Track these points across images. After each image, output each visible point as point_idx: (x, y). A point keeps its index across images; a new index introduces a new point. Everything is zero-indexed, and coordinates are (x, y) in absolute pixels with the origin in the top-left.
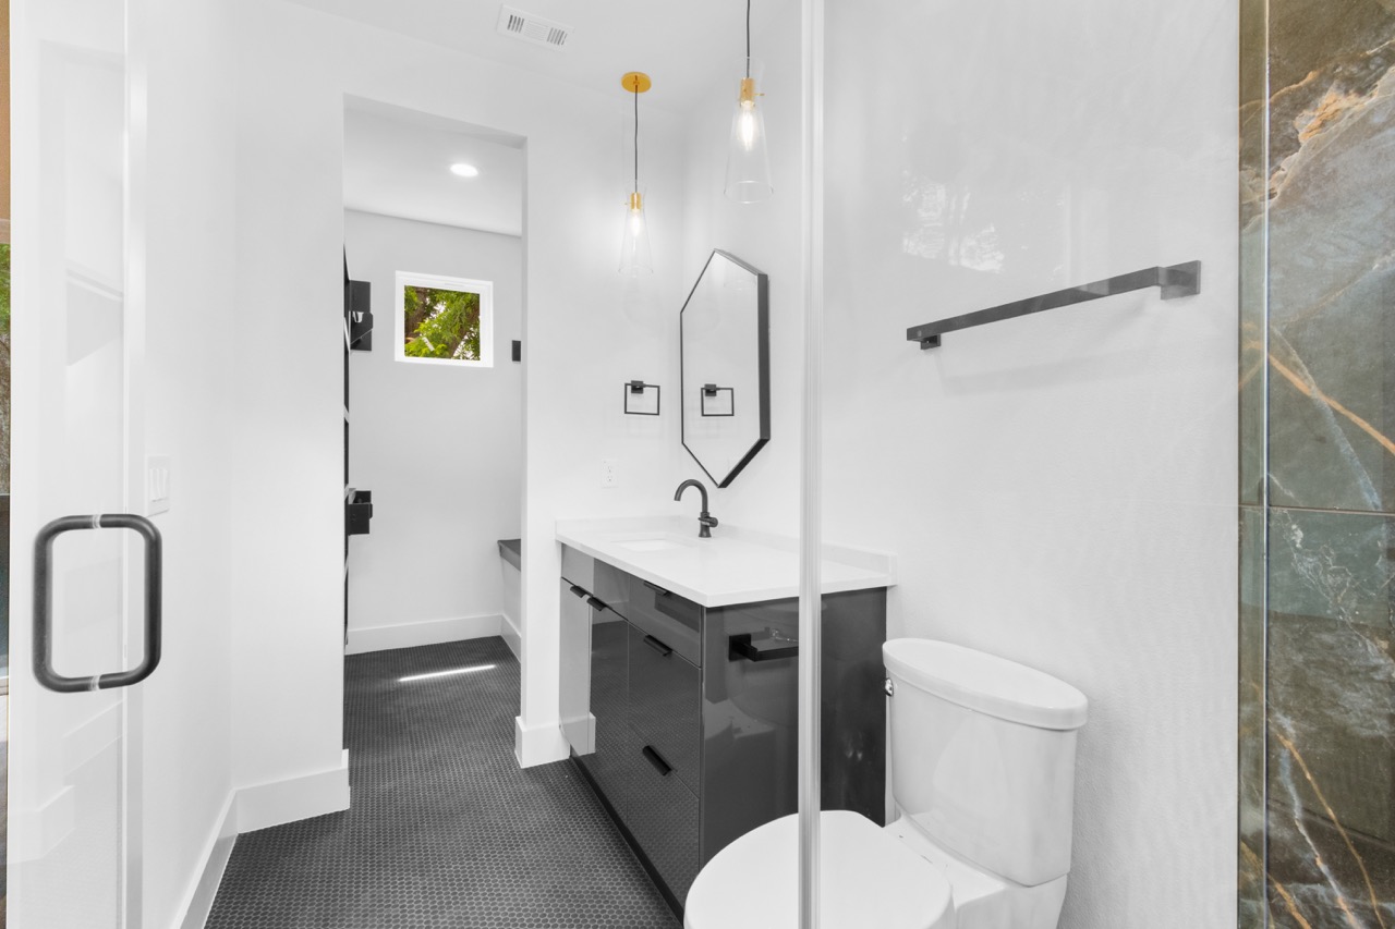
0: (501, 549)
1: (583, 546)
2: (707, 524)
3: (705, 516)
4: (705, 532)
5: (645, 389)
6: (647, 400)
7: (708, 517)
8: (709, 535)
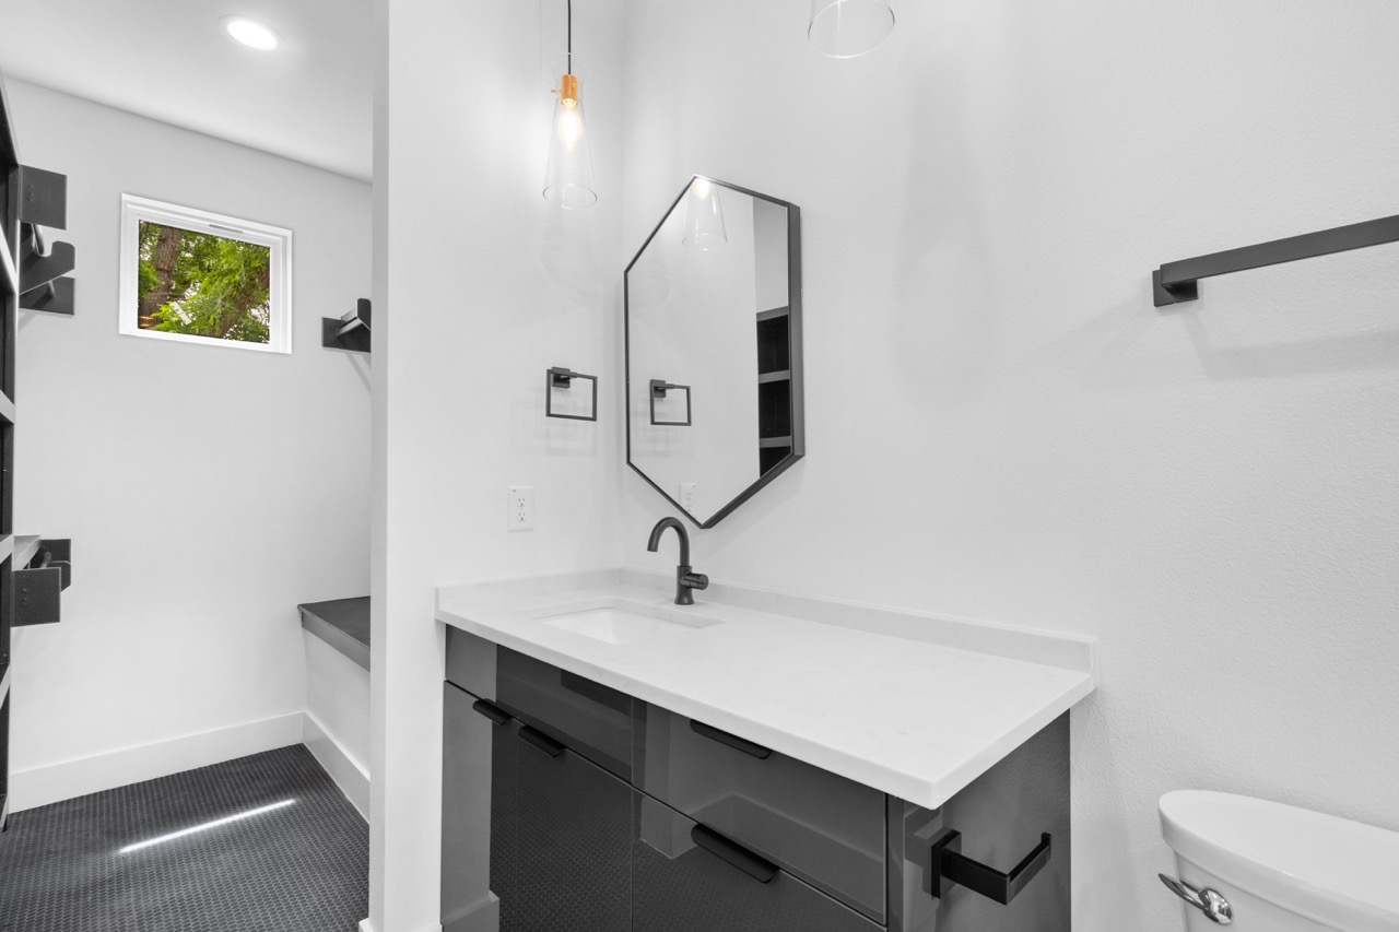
0: (303, 616)
1: (480, 626)
2: (689, 584)
3: (684, 569)
4: (684, 596)
5: (572, 381)
6: (576, 397)
7: (691, 574)
8: (691, 602)
